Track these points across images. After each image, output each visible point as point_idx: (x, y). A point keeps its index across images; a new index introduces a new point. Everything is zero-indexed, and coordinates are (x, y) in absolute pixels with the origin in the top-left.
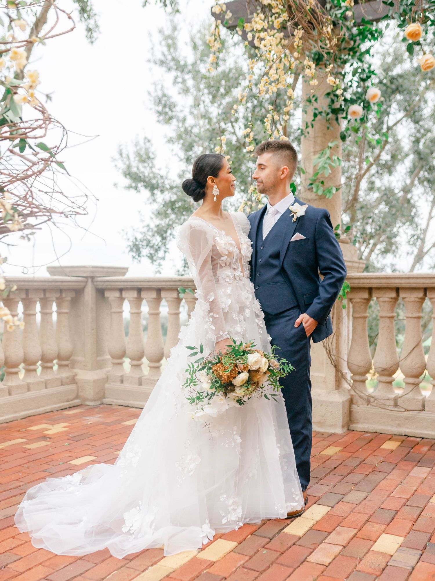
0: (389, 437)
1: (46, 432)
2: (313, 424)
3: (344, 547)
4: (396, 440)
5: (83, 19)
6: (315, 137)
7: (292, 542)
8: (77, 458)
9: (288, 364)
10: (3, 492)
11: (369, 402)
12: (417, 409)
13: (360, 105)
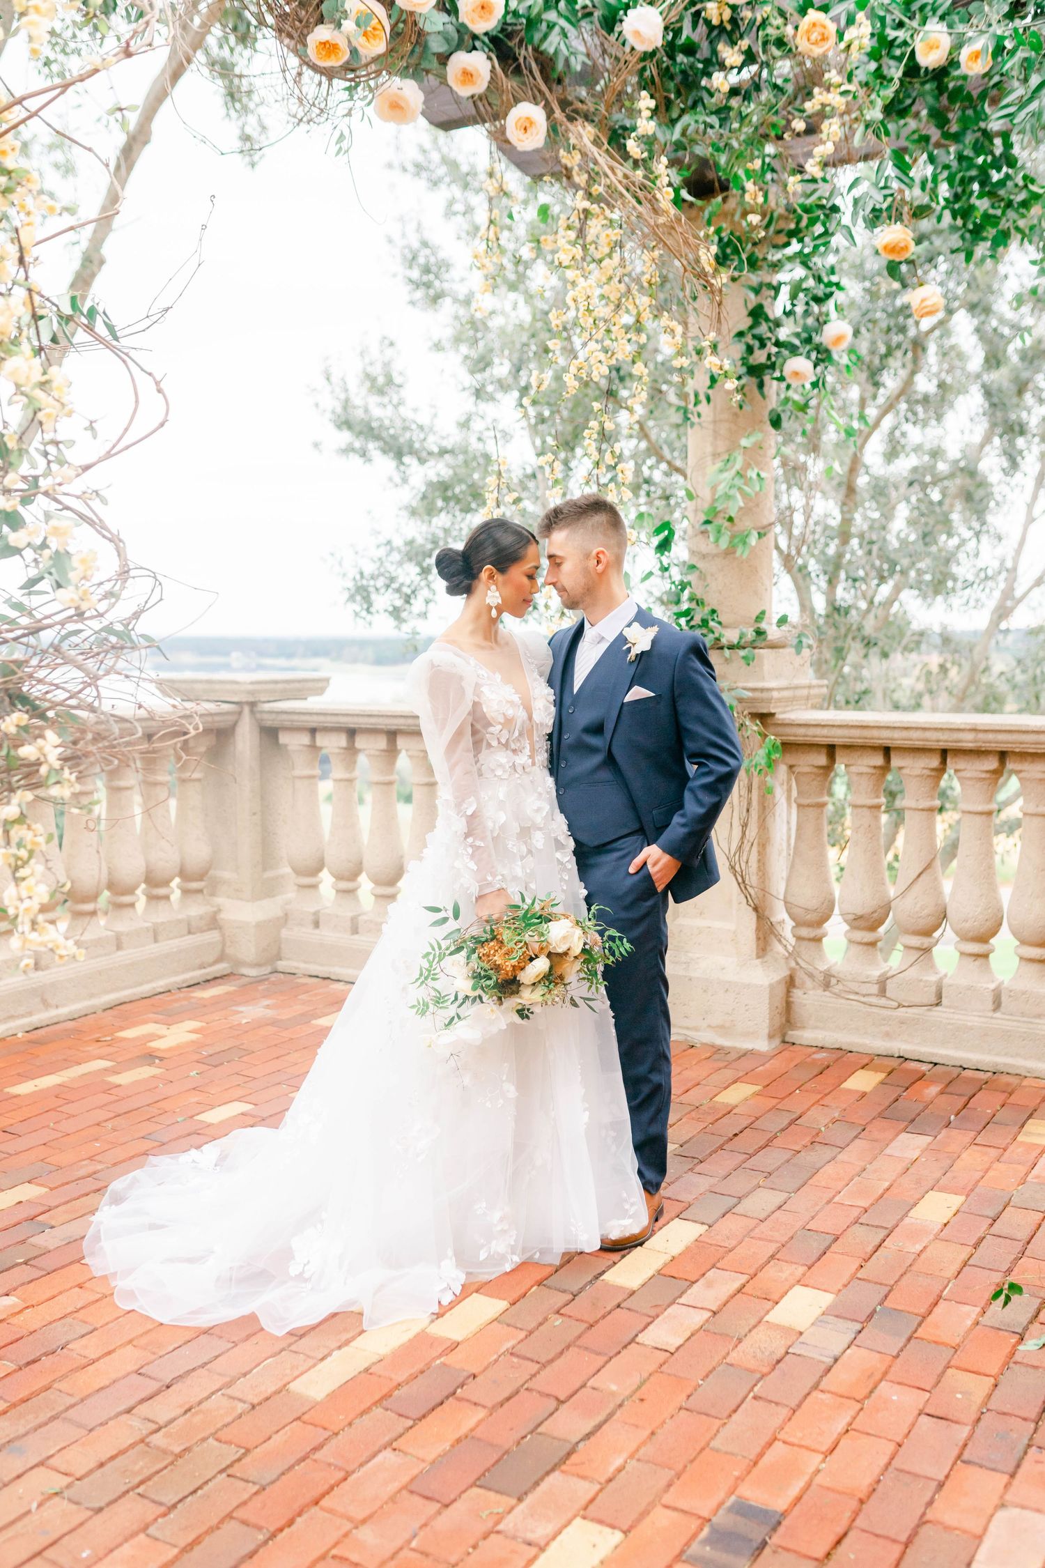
0: (866, 1061)
1: (153, 1044)
2: (672, 1060)
3: (715, 1313)
4: (877, 1069)
5: (232, 112)
6: (715, 422)
7: (615, 1303)
8: (212, 1107)
9: (621, 939)
10: (63, 1185)
11: (827, 986)
12: (926, 1001)
13: (808, 357)
